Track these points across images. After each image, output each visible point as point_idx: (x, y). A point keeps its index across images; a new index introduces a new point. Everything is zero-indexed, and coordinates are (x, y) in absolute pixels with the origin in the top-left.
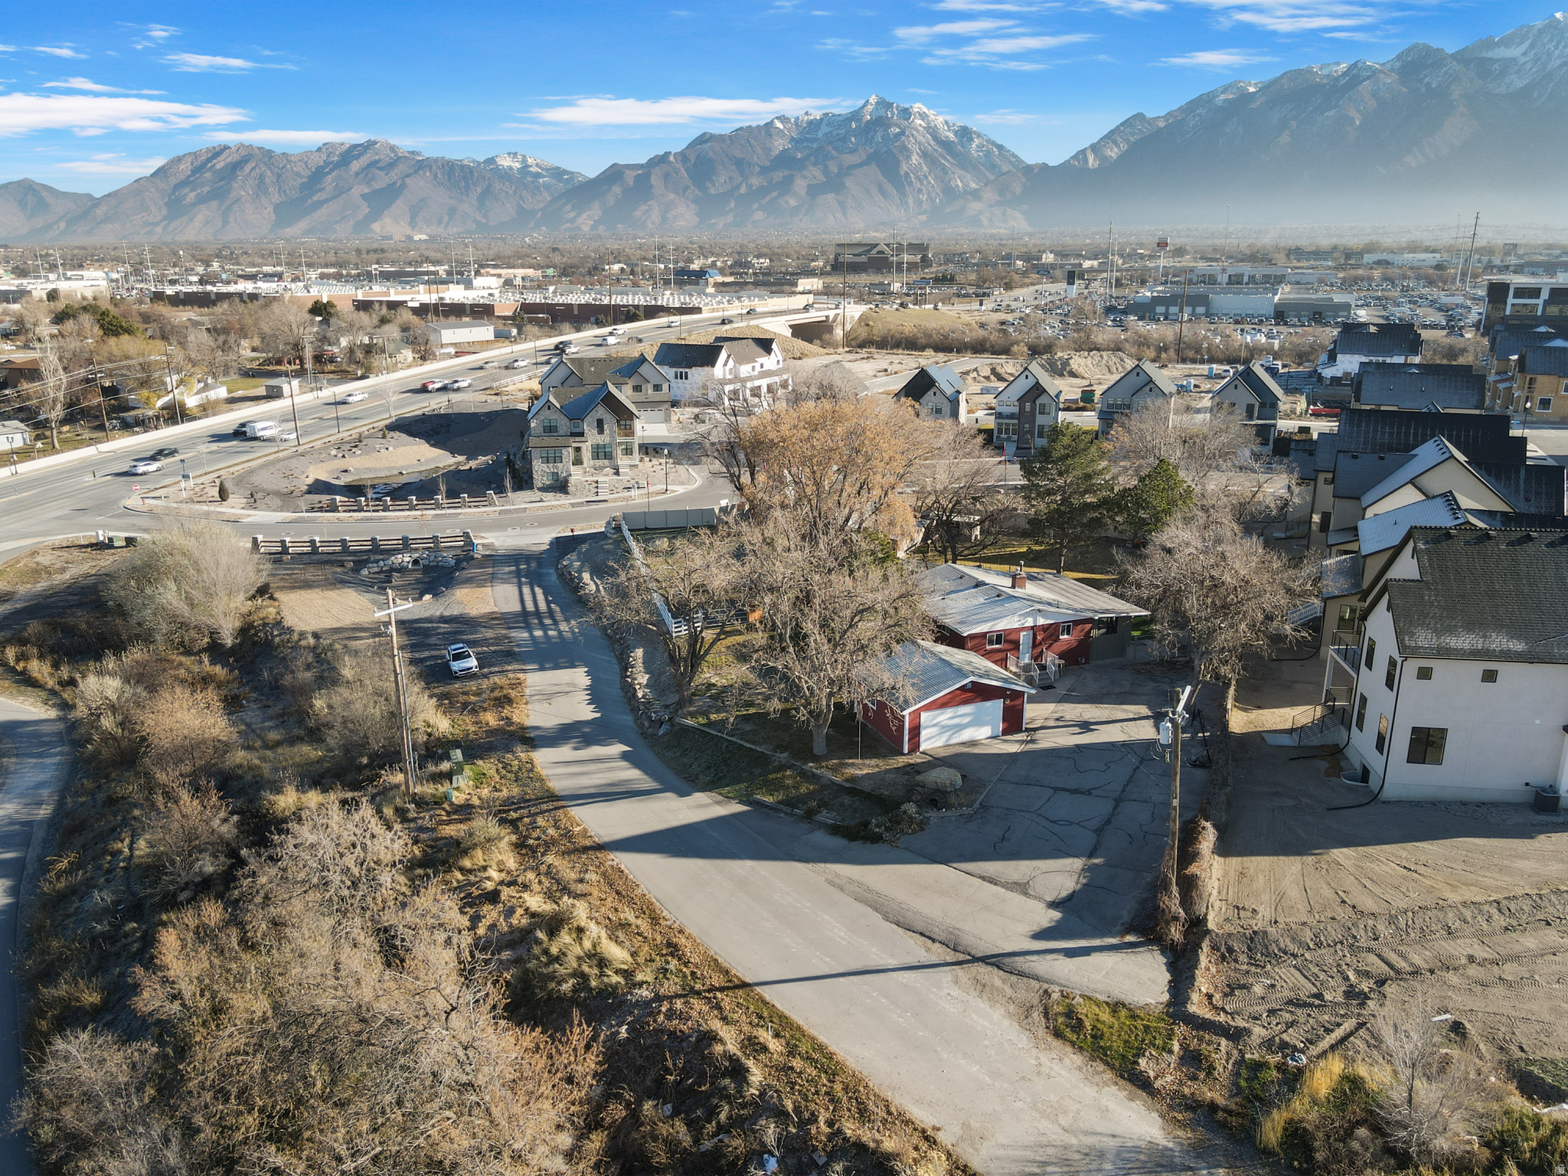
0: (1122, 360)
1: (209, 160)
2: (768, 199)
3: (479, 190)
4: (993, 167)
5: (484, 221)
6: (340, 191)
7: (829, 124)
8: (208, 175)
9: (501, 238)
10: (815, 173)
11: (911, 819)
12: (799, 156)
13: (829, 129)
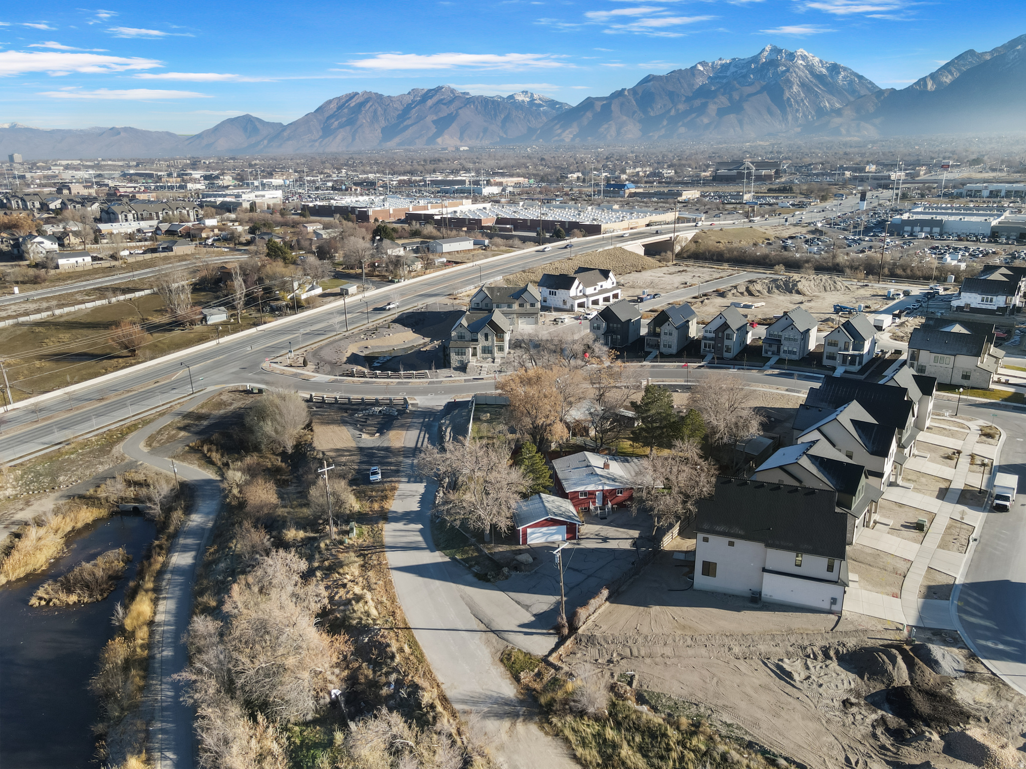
0: (835, 282)
1: (347, 101)
2: (689, 119)
3: (503, 116)
4: (853, 91)
5: (505, 136)
6: (420, 118)
7: (736, 66)
8: (346, 111)
9: (513, 149)
10: (723, 100)
11: (504, 574)
12: (713, 88)
13: (735, 69)
